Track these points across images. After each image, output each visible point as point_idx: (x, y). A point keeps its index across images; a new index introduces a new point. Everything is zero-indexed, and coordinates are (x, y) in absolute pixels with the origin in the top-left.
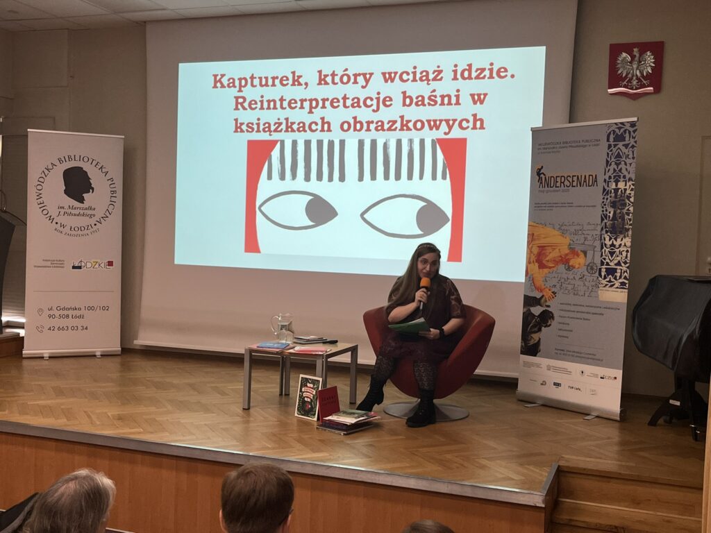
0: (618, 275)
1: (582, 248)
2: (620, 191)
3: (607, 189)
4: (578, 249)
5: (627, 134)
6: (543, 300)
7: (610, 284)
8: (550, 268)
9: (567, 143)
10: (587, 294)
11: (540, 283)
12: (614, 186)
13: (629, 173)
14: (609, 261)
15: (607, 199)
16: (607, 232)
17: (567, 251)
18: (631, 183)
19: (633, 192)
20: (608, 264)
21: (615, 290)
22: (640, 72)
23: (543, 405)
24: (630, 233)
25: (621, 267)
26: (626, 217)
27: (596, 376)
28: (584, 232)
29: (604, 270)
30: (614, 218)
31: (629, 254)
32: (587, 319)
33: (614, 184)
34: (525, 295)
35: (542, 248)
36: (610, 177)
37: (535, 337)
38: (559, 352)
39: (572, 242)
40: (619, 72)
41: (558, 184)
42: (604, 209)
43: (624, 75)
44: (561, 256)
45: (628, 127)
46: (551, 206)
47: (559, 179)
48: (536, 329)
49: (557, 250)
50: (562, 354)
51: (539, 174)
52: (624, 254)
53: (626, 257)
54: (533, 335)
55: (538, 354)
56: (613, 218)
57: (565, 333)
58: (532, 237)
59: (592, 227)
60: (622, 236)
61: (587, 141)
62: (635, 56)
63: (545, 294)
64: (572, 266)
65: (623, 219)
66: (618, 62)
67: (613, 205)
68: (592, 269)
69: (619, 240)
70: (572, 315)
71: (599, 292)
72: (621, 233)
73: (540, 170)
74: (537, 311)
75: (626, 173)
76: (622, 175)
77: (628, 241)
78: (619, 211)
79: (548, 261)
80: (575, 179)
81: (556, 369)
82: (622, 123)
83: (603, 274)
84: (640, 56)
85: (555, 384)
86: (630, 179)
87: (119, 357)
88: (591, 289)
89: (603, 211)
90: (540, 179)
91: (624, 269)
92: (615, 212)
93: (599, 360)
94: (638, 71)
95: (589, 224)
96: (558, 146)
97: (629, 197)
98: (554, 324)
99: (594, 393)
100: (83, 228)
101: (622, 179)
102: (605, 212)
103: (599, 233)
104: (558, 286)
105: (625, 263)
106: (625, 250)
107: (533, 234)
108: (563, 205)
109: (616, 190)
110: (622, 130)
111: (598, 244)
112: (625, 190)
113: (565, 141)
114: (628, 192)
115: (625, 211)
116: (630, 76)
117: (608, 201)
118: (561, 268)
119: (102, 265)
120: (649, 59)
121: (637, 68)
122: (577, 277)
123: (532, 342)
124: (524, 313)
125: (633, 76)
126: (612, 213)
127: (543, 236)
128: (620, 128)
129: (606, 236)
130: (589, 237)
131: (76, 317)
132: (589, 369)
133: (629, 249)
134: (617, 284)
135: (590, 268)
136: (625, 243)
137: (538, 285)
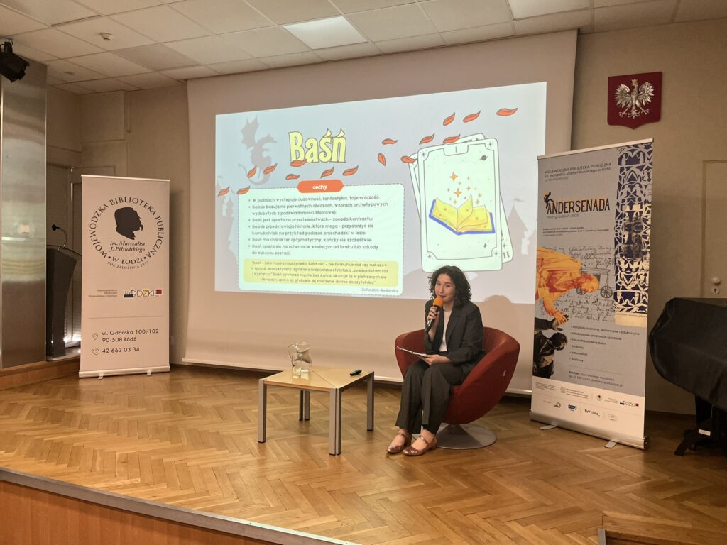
0: (636, 299)
1: (596, 272)
2: (635, 213)
3: (621, 212)
4: (590, 273)
5: (641, 157)
6: (554, 324)
7: (627, 308)
8: (562, 291)
9: (574, 169)
10: (602, 318)
11: (551, 306)
12: (628, 209)
13: (645, 195)
14: (625, 285)
15: (621, 222)
16: (621, 256)
17: (579, 275)
18: (647, 205)
19: (650, 214)
20: (624, 288)
21: (633, 314)
22: (639, 102)
23: (558, 427)
24: (648, 256)
25: (639, 291)
26: (643, 240)
27: (615, 401)
28: (596, 256)
29: (619, 294)
30: (630, 241)
31: (647, 278)
32: (603, 344)
33: (628, 207)
34: (535, 318)
35: (552, 272)
36: (623, 201)
37: (548, 359)
38: (573, 375)
39: (584, 267)
40: (619, 103)
41: (567, 210)
42: (618, 233)
43: (623, 106)
44: (572, 280)
45: (642, 148)
46: (562, 230)
47: (567, 205)
48: (548, 352)
49: (568, 275)
50: (574, 377)
51: (546, 200)
52: (642, 278)
53: (645, 281)
54: (546, 358)
55: (551, 376)
56: (628, 241)
57: (579, 357)
58: (541, 262)
59: (605, 251)
60: (639, 259)
61: (597, 166)
62: (634, 87)
63: (557, 317)
64: (585, 290)
65: (640, 242)
66: (617, 93)
67: (628, 228)
68: (606, 292)
69: (636, 264)
70: (585, 338)
71: (616, 316)
72: (638, 256)
73: (548, 196)
74: (548, 333)
75: (641, 196)
76: (637, 198)
77: (646, 264)
78: (634, 234)
79: (559, 285)
80: (585, 203)
81: (571, 392)
82: (634, 146)
83: (619, 298)
84: (639, 86)
85: (570, 407)
86: (646, 202)
87: (168, 374)
88: (605, 313)
89: (616, 235)
90: (548, 205)
91: (643, 293)
92: (630, 236)
93: (618, 385)
94: (637, 101)
95: (601, 248)
96: (566, 172)
97: (645, 220)
98: (567, 347)
99: (613, 418)
100: (133, 262)
101: (637, 202)
102: (619, 236)
103: (613, 256)
104: (570, 309)
105: (644, 287)
106: (643, 273)
107: (543, 259)
108: (573, 230)
109: (631, 214)
110: (635, 153)
111: (612, 268)
112: (641, 212)
113: (573, 167)
114: (644, 214)
115: (641, 234)
116: (629, 106)
117: (623, 224)
118: (573, 291)
119: (152, 293)
120: (648, 89)
121: (636, 99)
122: (591, 301)
123: (544, 364)
124: (535, 336)
125: (632, 106)
126: (627, 236)
127: (553, 260)
128: (632, 151)
129: (621, 259)
130: (602, 261)
131: (128, 340)
132: (606, 394)
133: (648, 273)
134: (635, 308)
135: (605, 292)
136: (642, 266)
137: (549, 308)
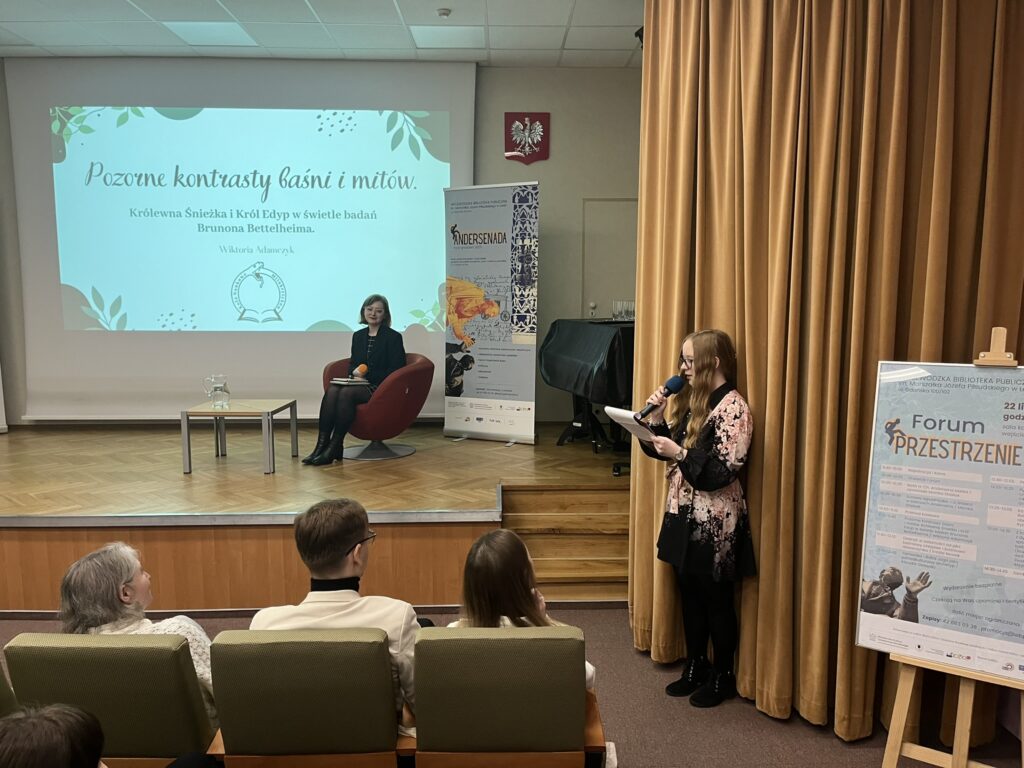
2: (526, 247)
3: (515, 245)
4: (492, 299)
5: (530, 197)
6: (463, 347)
7: (521, 329)
8: (468, 317)
9: (476, 203)
10: (502, 339)
11: (460, 330)
12: (521, 243)
13: (533, 231)
14: (519, 309)
15: (515, 254)
16: (516, 284)
17: (483, 302)
18: (535, 240)
19: (537, 248)
20: (518, 312)
21: (526, 334)
22: (531, 140)
23: (468, 439)
24: (536, 284)
25: (530, 314)
26: (533, 270)
27: (513, 409)
28: (497, 284)
29: (515, 317)
30: (522, 271)
31: (536, 303)
32: (503, 361)
33: (521, 241)
34: (447, 343)
35: (460, 300)
36: (517, 235)
37: (458, 379)
40: (514, 139)
41: (471, 241)
43: (518, 142)
44: (477, 307)
45: (530, 189)
46: (468, 260)
47: (472, 237)
48: (459, 372)
49: (474, 301)
50: (481, 392)
51: (453, 232)
52: (532, 302)
53: (534, 305)
54: (456, 378)
55: (462, 394)
57: (484, 375)
58: (451, 290)
59: (504, 280)
60: (529, 287)
61: (495, 202)
63: (465, 341)
64: (488, 315)
65: (530, 273)
66: (513, 130)
67: (521, 259)
69: (527, 290)
70: (489, 358)
71: (512, 336)
72: (529, 284)
73: (454, 228)
74: (458, 356)
75: (530, 231)
76: (527, 233)
77: (534, 291)
78: (526, 265)
79: (466, 311)
80: (486, 236)
81: (478, 406)
82: (525, 186)
83: (515, 320)
84: (531, 125)
85: (478, 419)
86: (534, 237)
88: (505, 334)
89: (512, 265)
90: (455, 236)
91: (533, 315)
92: (523, 267)
93: (515, 395)
94: (529, 139)
95: (500, 277)
97: (534, 253)
98: (474, 367)
99: (512, 423)
101: (527, 237)
102: (514, 266)
103: (509, 284)
104: (476, 333)
105: (533, 310)
106: (533, 299)
107: (452, 287)
108: (477, 260)
110: (526, 193)
111: (509, 294)
112: (531, 246)
113: (475, 201)
114: (533, 248)
115: (531, 265)
116: (523, 143)
117: (517, 256)
118: (478, 317)
120: (538, 128)
121: (529, 136)
122: (493, 324)
123: (456, 384)
124: (447, 358)
125: (526, 143)
126: (520, 267)
127: (460, 289)
128: (523, 191)
129: (516, 287)
130: (501, 289)
132: (507, 403)
133: (537, 299)
134: (528, 329)
135: (504, 316)
136: (532, 292)
137: (458, 333)
